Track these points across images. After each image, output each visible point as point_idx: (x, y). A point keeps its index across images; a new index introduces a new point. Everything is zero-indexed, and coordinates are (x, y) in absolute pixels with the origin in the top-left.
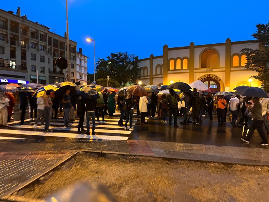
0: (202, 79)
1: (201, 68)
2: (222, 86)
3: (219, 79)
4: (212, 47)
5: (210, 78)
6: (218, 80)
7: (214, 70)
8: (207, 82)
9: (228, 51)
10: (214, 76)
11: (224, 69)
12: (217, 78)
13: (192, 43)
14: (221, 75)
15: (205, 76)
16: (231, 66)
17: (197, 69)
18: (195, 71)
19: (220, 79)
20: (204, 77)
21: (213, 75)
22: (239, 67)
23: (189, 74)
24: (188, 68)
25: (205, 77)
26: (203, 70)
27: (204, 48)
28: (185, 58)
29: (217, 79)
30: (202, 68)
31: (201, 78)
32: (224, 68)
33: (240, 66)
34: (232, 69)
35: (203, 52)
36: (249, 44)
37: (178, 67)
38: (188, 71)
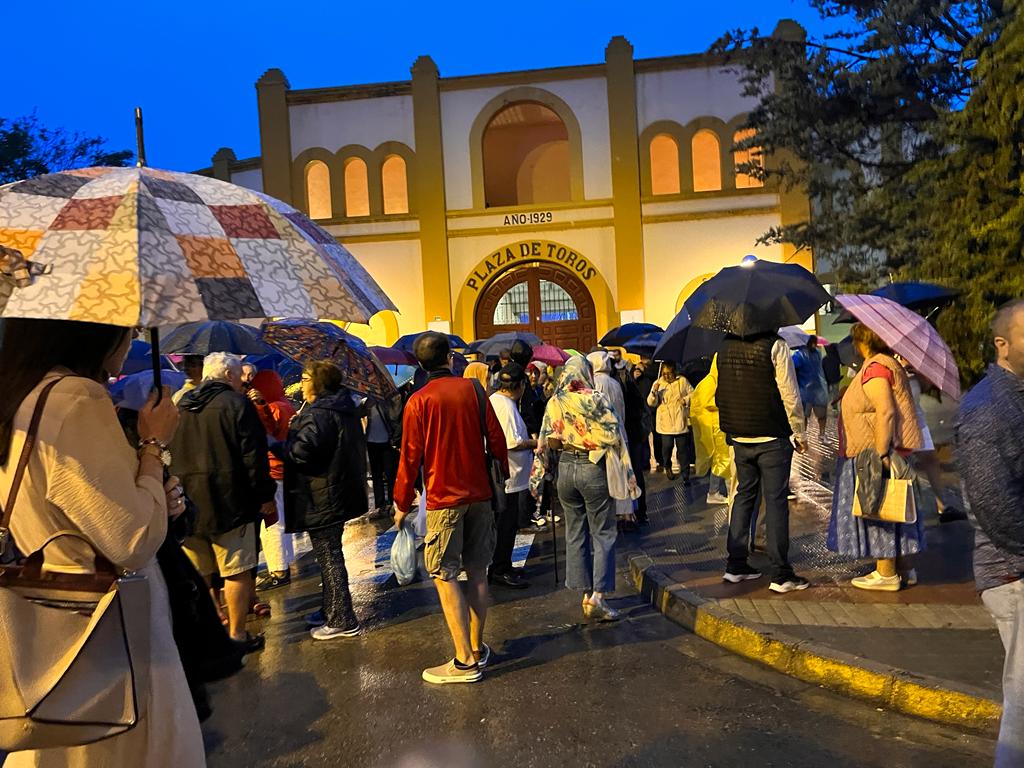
0: (494, 272)
1: (487, 206)
2: (605, 310)
3: (586, 270)
4: (532, 85)
5: (534, 265)
6: (579, 275)
7: (558, 217)
8: (523, 287)
9: (623, 110)
10: (555, 252)
11: (608, 213)
12: (576, 262)
13: (424, 65)
14: (593, 248)
15: (508, 251)
16: (644, 194)
17: (461, 214)
18: (453, 225)
19: (590, 270)
20: (504, 257)
21: (552, 246)
22: (686, 199)
23: (417, 243)
24: (409, 210)
25: (512, 261)
26: (496, 220)
27: (489, 90)
28: (389, 148)
29: (573, 269)
30: (490, 210)
31: (488, 263)
32: (608, 203)
33: (688, 193)
34: (648, 210)
35: (491, 114)
36: (727, 71)
37: (358, 205)
38: (414, 226)
